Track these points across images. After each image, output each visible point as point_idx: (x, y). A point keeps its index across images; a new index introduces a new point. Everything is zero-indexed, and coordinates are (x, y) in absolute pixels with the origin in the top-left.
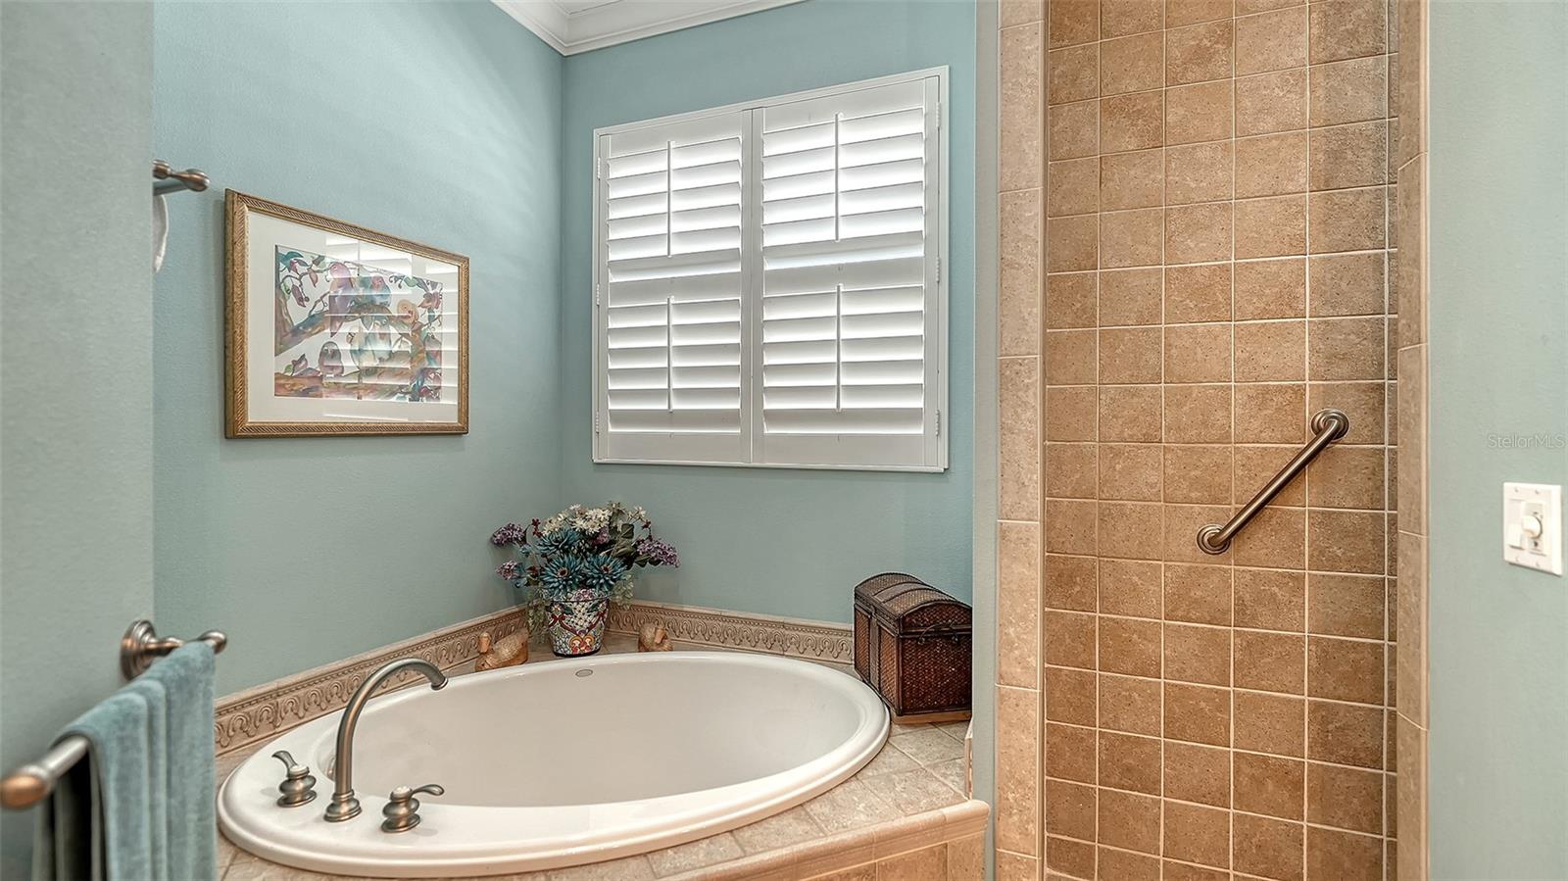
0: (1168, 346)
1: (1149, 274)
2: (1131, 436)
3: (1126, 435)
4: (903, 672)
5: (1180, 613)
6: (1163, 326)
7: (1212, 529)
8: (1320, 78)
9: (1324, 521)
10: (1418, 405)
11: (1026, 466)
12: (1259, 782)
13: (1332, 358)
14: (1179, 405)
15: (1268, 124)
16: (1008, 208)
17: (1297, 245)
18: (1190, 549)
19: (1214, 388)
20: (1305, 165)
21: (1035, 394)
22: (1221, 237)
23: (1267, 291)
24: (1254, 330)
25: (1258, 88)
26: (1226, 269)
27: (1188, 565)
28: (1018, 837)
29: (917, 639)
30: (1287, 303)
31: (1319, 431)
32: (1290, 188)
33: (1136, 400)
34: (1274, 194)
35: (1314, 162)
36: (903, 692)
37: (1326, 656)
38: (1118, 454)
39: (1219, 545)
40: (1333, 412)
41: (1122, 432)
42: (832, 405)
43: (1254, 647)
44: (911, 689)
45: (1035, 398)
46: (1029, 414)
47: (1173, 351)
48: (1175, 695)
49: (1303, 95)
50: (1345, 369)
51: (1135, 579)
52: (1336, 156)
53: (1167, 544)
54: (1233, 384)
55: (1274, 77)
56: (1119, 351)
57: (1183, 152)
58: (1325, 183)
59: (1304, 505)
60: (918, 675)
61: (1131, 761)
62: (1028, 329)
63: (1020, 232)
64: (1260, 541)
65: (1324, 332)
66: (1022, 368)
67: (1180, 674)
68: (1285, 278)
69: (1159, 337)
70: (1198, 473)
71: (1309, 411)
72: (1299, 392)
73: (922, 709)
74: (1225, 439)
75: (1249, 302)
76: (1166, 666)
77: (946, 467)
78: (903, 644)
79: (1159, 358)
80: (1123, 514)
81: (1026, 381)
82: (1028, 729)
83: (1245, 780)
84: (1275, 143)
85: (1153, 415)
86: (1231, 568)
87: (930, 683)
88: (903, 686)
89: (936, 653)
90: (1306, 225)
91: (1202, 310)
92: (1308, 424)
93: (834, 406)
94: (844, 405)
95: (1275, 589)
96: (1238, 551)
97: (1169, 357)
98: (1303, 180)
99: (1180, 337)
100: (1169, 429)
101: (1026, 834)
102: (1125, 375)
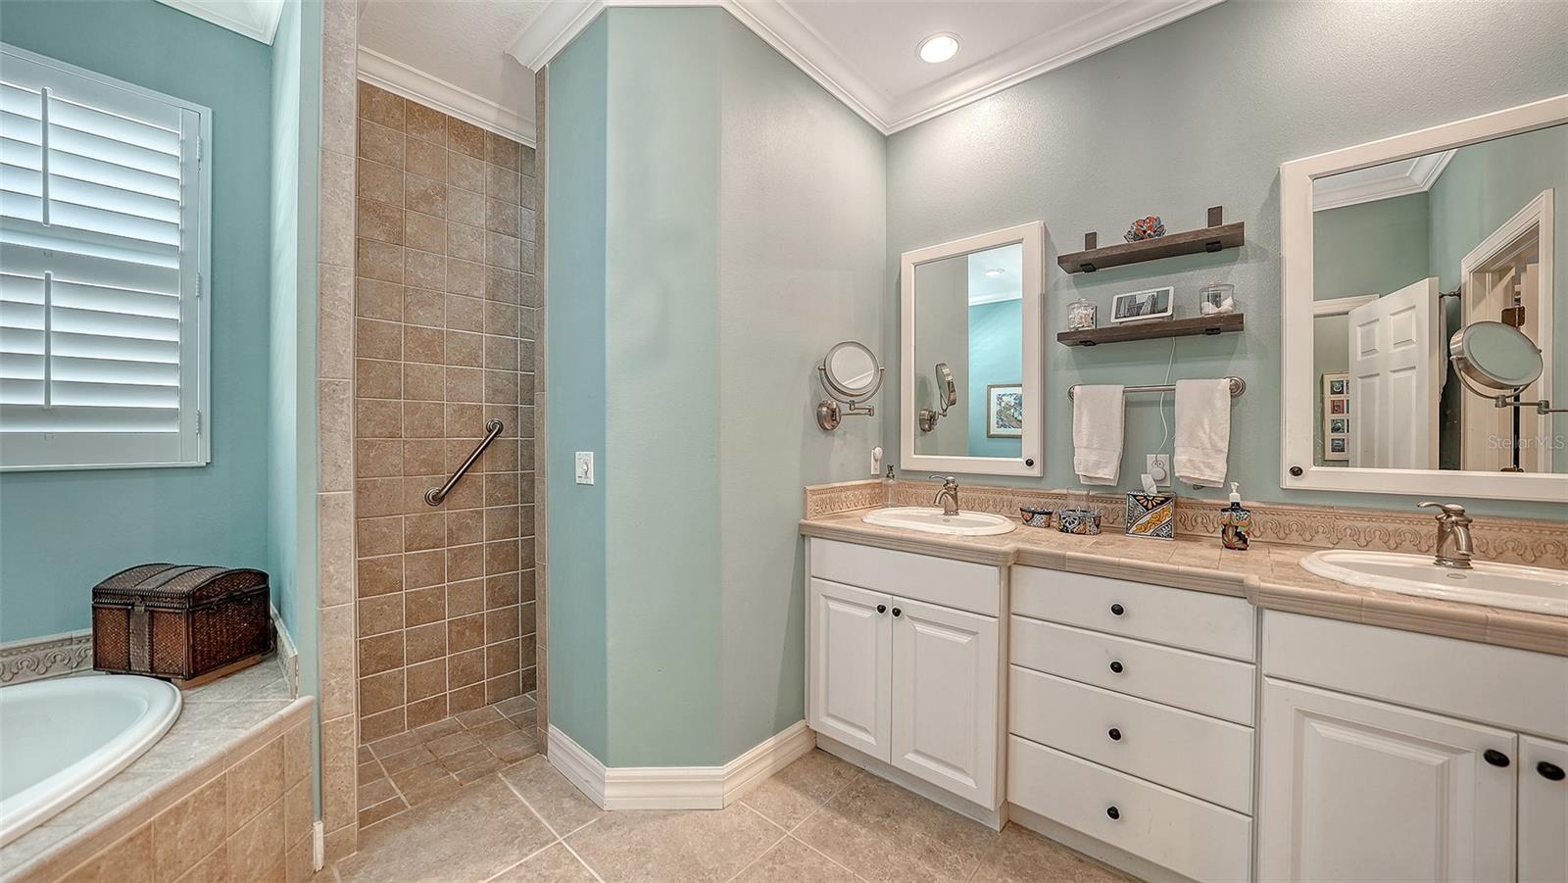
0: (406, 376)
1: (393, 327)
2: (381, 434)
3: (377, 433)
4: (194, 640)
5: (415, 546)
6: (403, 362)
7: (433, 491)
8: (490, 238)
9: (493, 479)
10: (543, 419)
11: (341, 454)
12: (461, 634)
13: (496, 391)
14: (413, 414)
15: (464, 254)
16: (327, 276)
17: (479, 327)
18: (421, 504)
19: (434, 404)
20: (483, 283)
21: (348, 406)
22: (439, 313)
23: (464, 350)
24: (456, 371)
25: (459, 231)
26: (441, 333)
27: (419, 514)
28: (339, 706)
29: (209, 608)
30: (473, 359)
31: (490, 431)
32: (475, 294)
33: (384, 409)
34: (467, 295)
35: (487, 284)
36: (194, 657)
37: (494, 550)
38: (371, 445)
39: (438, 499)
40: (496, 420)
41: (374, 431)
42: (40, 401)
43: (458, 556)
44: (202, 652)
45: (348, 408)
46: (343, 419)
47: (409, 379)
48: (412, 599)
49: (482, 244)
50: (501, 398)
51: (385, 529)
52: (497, 284)
53: (406, 503)
54: (445, 402)
55: (468, 228)
56: (371, 375)
57: (416, 254)
58: (492, 297)
59: (483, 472)
60: (210, 638)
61: (384, 652)
62: (343, 361)
63: (337, 295)
64: (462, 494)
65: (491, 377)
66: (338, 388)
67: (416, 584)
68: (473, 344)
69: (400, 369)
70: (425, 457)
71: (486, 420)
72: (480, 408)
73: (215, 666)
74: (441, 435)
75: (454, 354)
76: (406, 581)
77: (208, 461)
78: (193, 615)
79: (400, 383)
80: (375, 487)
81: (341, 397)
82: (345, 631)
83: (454, 635)
84: (468, 266)
85: (396, 420)
86: (445, 512)
87: (222, 642)
88: (194, 651)
89: (228, 615)
90: (483, 317)
91: (427, 355)
92: (485, 426)
93: (41, 402)
94: (55, 402)
95: (469, 521)
96: (449, 501)
97: (406, 383)
98: (482, 292)
99: (414, 370)
100: (406, 429)
101: (346, 701)
102: (376, 392)
